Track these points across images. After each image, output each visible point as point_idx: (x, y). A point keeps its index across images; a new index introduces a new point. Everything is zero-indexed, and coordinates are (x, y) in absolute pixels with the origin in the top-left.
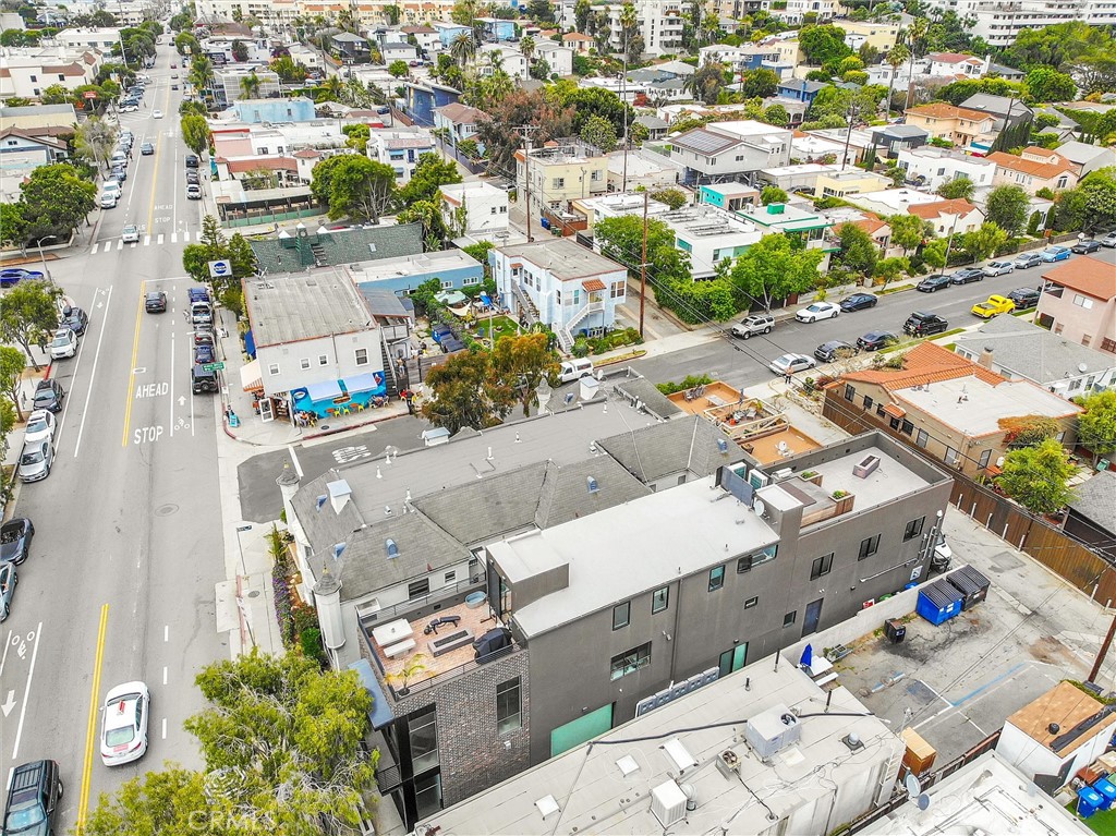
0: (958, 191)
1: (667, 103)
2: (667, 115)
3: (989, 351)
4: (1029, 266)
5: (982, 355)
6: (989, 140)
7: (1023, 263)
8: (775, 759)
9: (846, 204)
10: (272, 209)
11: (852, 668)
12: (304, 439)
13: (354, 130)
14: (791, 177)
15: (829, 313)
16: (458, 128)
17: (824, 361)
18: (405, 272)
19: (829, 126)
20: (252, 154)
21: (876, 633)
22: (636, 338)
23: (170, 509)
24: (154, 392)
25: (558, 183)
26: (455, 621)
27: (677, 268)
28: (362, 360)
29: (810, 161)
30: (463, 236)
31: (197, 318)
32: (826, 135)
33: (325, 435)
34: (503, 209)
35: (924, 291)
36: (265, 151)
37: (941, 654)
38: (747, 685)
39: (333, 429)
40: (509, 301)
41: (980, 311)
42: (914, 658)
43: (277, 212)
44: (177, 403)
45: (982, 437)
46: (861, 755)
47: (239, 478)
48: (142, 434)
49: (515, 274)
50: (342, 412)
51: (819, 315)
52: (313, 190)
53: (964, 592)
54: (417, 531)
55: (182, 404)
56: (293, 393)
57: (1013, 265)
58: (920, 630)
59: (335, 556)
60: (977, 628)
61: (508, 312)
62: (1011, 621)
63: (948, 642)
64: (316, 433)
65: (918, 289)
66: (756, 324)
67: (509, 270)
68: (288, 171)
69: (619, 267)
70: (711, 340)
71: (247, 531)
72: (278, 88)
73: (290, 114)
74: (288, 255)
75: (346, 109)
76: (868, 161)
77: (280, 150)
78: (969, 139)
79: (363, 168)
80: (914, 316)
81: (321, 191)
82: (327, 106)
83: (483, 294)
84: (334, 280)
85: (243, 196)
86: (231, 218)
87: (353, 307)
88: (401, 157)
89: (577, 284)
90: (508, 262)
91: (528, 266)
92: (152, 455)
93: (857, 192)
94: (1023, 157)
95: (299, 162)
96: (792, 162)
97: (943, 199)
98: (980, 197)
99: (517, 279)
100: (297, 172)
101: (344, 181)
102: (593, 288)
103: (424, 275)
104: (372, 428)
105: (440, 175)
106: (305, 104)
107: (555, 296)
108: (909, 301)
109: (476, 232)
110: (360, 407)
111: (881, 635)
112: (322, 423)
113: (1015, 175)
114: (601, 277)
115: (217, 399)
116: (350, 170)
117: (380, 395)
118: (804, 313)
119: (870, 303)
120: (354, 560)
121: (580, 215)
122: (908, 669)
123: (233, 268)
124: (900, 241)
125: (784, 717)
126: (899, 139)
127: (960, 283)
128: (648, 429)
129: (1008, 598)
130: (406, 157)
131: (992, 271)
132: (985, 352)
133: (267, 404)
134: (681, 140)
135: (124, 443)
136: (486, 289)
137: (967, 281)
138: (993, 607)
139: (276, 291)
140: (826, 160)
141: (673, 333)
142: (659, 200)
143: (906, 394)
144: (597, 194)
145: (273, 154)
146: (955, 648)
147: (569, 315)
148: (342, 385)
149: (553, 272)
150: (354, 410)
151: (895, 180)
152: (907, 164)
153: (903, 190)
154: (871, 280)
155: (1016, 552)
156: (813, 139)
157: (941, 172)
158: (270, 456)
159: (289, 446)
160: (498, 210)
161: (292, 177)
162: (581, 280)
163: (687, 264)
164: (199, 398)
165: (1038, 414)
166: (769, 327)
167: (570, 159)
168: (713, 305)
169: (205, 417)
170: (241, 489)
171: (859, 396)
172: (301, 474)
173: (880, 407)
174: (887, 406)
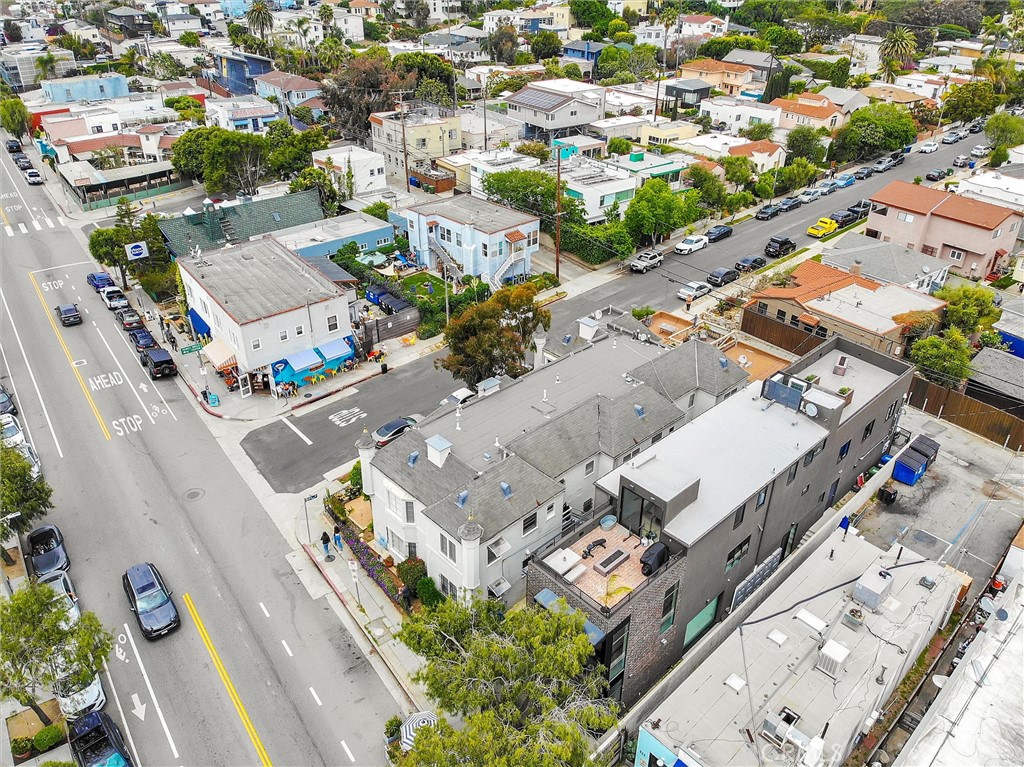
0: (759, 133)
1: (471, 65)
2: (478, 76)
3: (858, 263)
4: (830, 192)
5: (852, 267)
6: (760, 89)
7: (825, 190)
8: (881, 609)
9: (675, 150)
10: (131, 187)
11: (868, 530)
12: (293, 409)
13: (178, 102)
14: (614, 128)
15: (702, 243)
16: (288, 95)
17: (719, 286)
18: (319, 238)
19: (624, 82)
20: (87, 134)
21: (872, 499)
22: (553, 281)
23: (197, 494)
24: (109, 383)
25: (421, 143)
26: (601, 543)
27: (573, 214)
28: (332, 327)
29: (623, 113)
30: (351, 199)
31: (115, 304)
32: (624, 90)
33: (311, 402)
34: (380, 171)
35: (763, 219)
36: (99, 130)
37: (925, 507)
38: (831, 555)
39: (317, 397)
40: (426, 258)
41: (815, 232)
42: (908, 513)
43: (137, 190)
44: (140, 392)
45: (888, 332)
46: (937, 591)
47: (248, 454)
48: (121, 425)
49: (431, 231)
50: (318, 379)
51: (694, 247)
52: (174, 165)
53: (927, 456)
54: (521, 471)
55: (146, 390)
56: (274, 365)
57: (819, 193)
58: (904, 491)
59: (460, 506)
60: (940, 483)
61: (427, 268)
62: (957, 473)
63: (925, 498)
64: (302, 402)
65: (757, 218)
66: (651, 259)
67: (424, 228)
68: (130, 148)
69: (531, 218)
70: (614, 277)
71: (314, 500)
72: (74, 65)
73: (102, 91)
74: (196, 231)
75: (155, 83)
76: (669, 112)
77: (115, 127)
78: (735, 89)
79: (239, 140)
80: (772, 240)
81: (185, 165)
82: (136, 80)
83: (397, 253)
84: (268, 252)
85: (99, 177)
86: (92, 200)
87: (303, 276)
88: (246, 126)
89: (500, 237)
90: (424, 220)
91: (445, 223)
92: (145, 445)
93: (677, 139)
94: (800, 102)
95: (143, 138)
96: (608, 115)
97: (749, 142)
98: (780, 137)
99: (433, 235)
100: (140, 148)
101: (220, 154)
102: (513, 238)
103: (342, 240)
104: (353, 391)
105: (309, 141)
106: (117, 79)
107: (481, 249)
108: (755, 229)
109: (363, 194)
110: (334, 372)
111: (876, 500)
112: (303, 391)
113: (795, 118)
114: (520, 228)
115: (178, 380)
116: (225, 142)
117: (349, 358)
118: (681, 246)
119: (727, 234)
120: (480, 505)
121: (449, 173)
122: (907, 523)
123: (150, 249)
124: (733, 178)
125: (880, 574)
126: (690, 92)
127: (786, 210)
128: (662, 357)
129: (949, 456)
130: (251, 126)
131: (805, 198)
132: (855, 264)
133: (245, 379)
134: (516, 98)
135: (108, 437)
136: (398, 248)
137: (791, 208)
138: (942, 464)
139: (215, 267)
140: (636, 112)
141: (580, 274)
142: (528, 154)
143: (814, 304)
144: (454, 152)
145: (108, 132)
146: (932, 501)
147: (495, 266)
148: (318, 352)
149: (476, 227)
150: (329, 376)
151: (704, 126)
152: (708, 113)
153: (713, 135)
154: (720, 214)
155: (938, 421)
156: (617, 94)
157: (738, 118)
158: (269, 429)
159: (281, 417)
160: (376, 172)
161: (135, 152)
162: (504, 233)
163: (583, 210)
164: (159, 383)
165: (920, 309)
166: (660, 261)
167: (426, 120)
168: (616, 246)
169: (175, 400)
170: (256, 464)
171: (772, 312)
172: (309, 442)
173: (794, 318)
174: (802, 316)
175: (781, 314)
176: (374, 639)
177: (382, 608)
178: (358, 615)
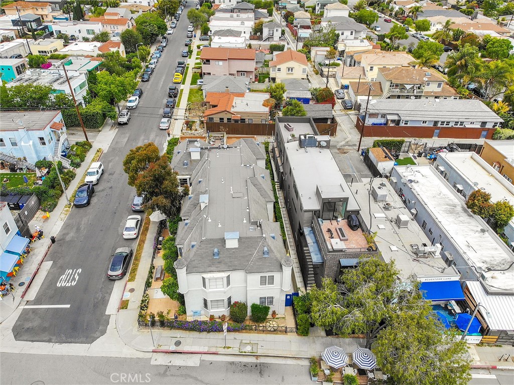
3: (227, 88)
5: (225, 90)
12: (23, 297)
15: (138, 100)
22: (88, 145)
26: (329, 230)
33: (29, 286)
35: (147, 81)
39: (28, 281)
41: (177, 81)
50: (15, 271)
51: (136, 103)
59: (267, 256)
64: (23, 289)
65: (143, 81)
66: (127, 115)
69: (57, 112)
70: (115, 131)
89: (48, 129)
93: (57, 49)
102: (57, 127)
104: (48, 264)
107: (39, 141)
114: (55, 120)
118: (130, 105)
119: (142, 92)
126: (31, 21)
127: (151, 74)
137: (152, 72)
141: (96, 136)
147: (52, 149)
149: (28, 129)
157: (79, 32)
159: (21, 307)
162: (49, 126)
166: (130, 115)
170: (49, 341)
171: (216, 120)
172: (68, 306)
173: (228, 119)
174: (233, 117)
175: (222, 119)
176: (251, 353)
177: (235, 339)
178: (230, 351)
